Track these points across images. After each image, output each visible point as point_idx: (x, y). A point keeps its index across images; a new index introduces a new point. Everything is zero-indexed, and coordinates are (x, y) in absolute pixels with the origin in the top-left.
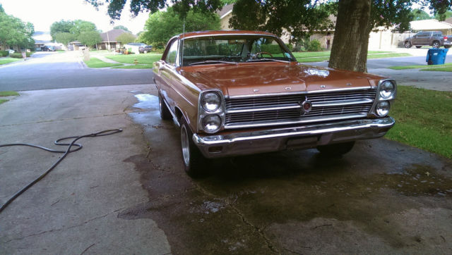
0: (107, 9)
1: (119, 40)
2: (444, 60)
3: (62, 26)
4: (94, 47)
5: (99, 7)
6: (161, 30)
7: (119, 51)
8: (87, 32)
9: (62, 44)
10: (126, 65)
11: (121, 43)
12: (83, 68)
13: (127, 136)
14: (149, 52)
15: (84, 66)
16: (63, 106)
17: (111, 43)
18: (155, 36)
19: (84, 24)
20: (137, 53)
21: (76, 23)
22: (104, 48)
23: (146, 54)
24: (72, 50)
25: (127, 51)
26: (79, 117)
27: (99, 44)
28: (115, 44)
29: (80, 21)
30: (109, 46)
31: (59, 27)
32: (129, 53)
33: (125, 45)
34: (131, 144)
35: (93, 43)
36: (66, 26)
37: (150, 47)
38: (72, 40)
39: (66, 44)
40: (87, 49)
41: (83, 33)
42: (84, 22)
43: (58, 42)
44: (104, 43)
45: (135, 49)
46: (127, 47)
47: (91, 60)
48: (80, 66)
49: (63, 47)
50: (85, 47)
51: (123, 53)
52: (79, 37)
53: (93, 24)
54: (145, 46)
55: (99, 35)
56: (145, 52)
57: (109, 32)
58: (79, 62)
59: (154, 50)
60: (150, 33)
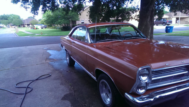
0: (31, 10)
1: (31, 23)
2: (172, 31)
3: (4, 17)
4: (20, 26)
5: (28, 9)
6: (52, 18)
7: (32, 28)
8: (16, 20)
9: (4, 25)
10: (37, 35)
11: (32, 24)
12: (16, 36)
13: (55, 79)
14: (45, 28)
15: (16, 35)
16: (12, 58)
17: (27, 24)
18: (49, 21)
19: (15, 16)
20: (40, 29)
21: (10, 16)
22: (24, 27)
23: (44, 29)
24: (9, 27)
25: (36, 28)
26: (22, 66)
27: (22, 25)
28: (29, 24)
29: (12, 15)
30: (26, 26)
31: (3, 18)
32: (37, 29)
33: (34, 25)
34: (60, 84)
35: (19, 25)
36: (6, 17)
37: (46, 26)
38: (9, 23)
39: (6, 25)
40: (16, 27)
41: (14, 20)
42: (14, 15)
43: (2, 24)
44: (24, 24)
45: (39, 27)
46: (35, 26)
47: (19, 32)
48: (14, 35)
49: (5, 26)
50: (15, 26)
51: (34, 29)
52: (12, 22)
53: (19, 16)
54: (44, 25)
55: (22, 21)
56: (44, 28)
57: (26, 19)
58: (14, 34)
59: (48, 27)
60: (47, 20)
